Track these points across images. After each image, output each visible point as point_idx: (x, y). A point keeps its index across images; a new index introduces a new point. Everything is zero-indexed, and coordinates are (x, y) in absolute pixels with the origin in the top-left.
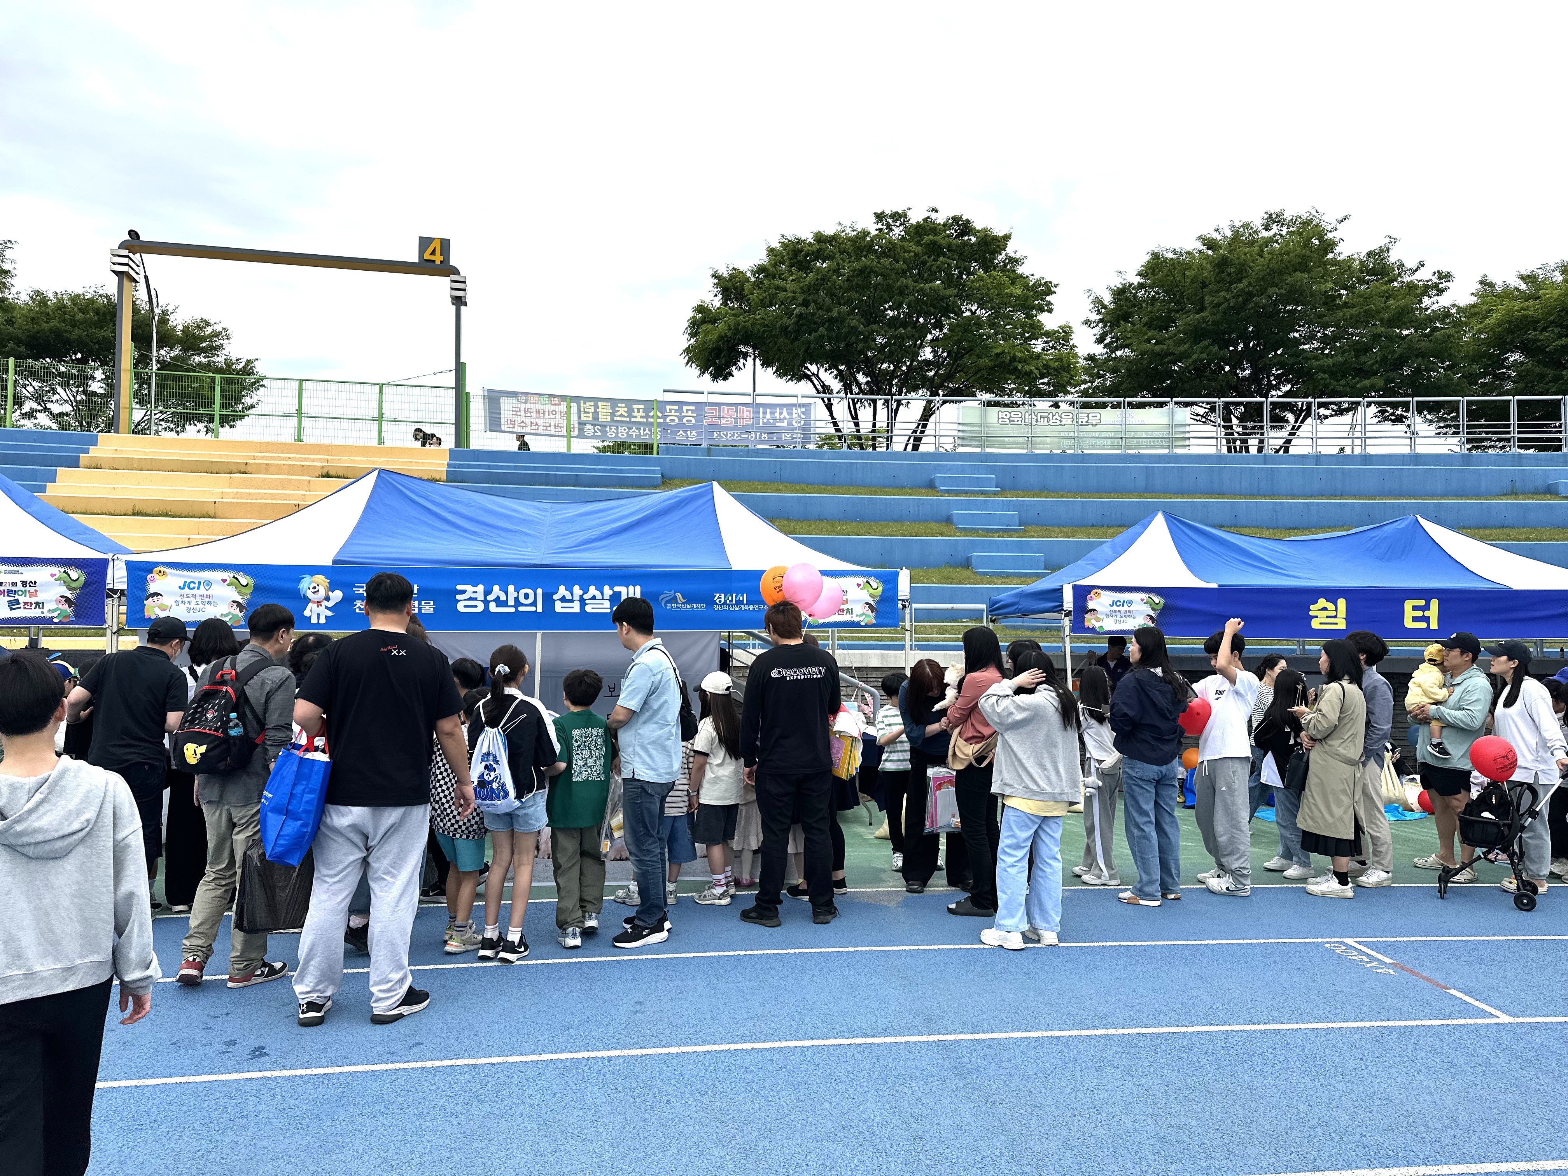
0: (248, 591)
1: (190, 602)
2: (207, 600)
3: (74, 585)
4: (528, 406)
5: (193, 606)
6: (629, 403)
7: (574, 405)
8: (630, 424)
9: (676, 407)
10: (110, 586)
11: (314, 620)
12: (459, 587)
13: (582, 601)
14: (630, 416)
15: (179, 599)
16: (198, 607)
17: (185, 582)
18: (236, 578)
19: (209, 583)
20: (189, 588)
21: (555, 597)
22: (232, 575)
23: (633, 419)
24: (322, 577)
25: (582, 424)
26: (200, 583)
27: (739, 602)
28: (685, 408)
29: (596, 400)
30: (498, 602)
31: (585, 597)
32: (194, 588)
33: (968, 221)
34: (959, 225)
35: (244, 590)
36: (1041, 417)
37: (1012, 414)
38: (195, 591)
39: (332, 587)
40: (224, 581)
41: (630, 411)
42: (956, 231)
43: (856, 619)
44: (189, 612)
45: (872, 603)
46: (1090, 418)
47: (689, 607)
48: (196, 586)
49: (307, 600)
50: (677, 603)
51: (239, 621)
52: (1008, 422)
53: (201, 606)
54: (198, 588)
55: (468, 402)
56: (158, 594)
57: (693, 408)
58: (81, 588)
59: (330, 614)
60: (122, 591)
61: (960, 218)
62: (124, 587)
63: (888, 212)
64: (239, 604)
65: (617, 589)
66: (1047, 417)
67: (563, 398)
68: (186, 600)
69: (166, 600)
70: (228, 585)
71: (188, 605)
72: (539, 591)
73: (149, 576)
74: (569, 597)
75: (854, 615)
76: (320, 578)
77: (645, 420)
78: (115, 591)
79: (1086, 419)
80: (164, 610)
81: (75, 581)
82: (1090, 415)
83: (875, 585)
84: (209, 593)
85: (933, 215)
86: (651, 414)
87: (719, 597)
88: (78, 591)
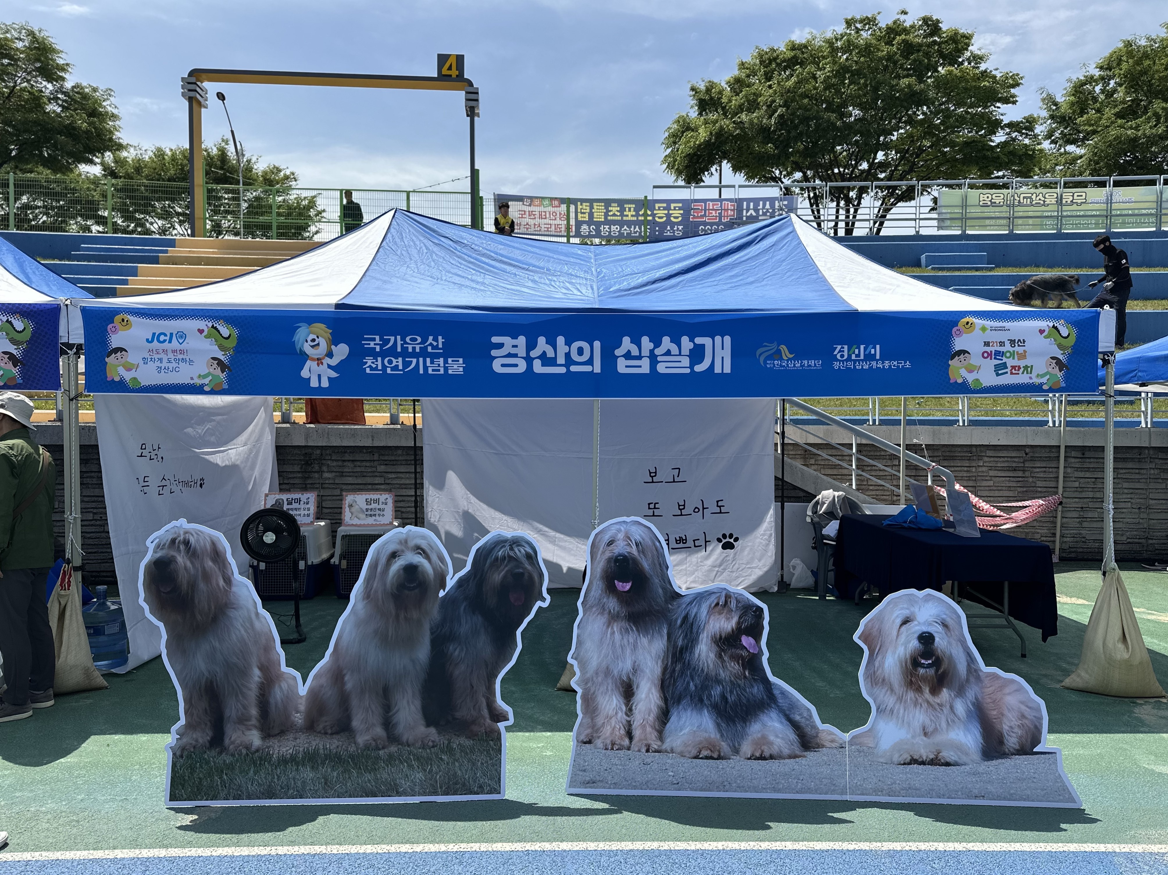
0: (232, 343)
1: (161, 360)
2: (181, 357)
3: (18, 337)
4: (532, 208)
5: (165, 364)
6: (621, 203)
7: (572, 208)
8: (621, 223)
9: (665, 205)
10: (64, 340)
11: (314, 384)
12: (495, 340)
13: (653, 358)
14: (622, 215)
15: (147, 355)
16: (171, 366)
17: (154, 334)
18: (216, 328)
19: (182, 336)
20: (159, 341)
21: (617, 352)
22: (210, 324)
23: (625, 218)
24: (322, 326)
25: (579, 224)
26: (171, 334)
27: (870, 357)
28: (673, 206)
29: (591, 202)
30: (543, 358)
31: (657, 352)
32: (165, 341)
33: (938, 21)
34: (928, 26)
35: (227, 344)
36: (1024, 198)
37: (994, 196)
38: (166, 345)
39: (335, 341)
40: (201, 331)
41: (622, 211)
42: (925, 31)
43: (1037, 381)
44: (160, 372)
45: (1061, 357)
46: (1075, 197)
47: (798, 365)
48: (168, 338)
49: (304, 357)
50: (781, 359)
51: (221, 383)
52: (989, 203)
53: (174, 365)
54: (170, 342)
55: (482, 205)
56: (121, 350)
57: (680, 205)
58: (29, 342)
59: (334, 374)
60: (79, 347)
61: (930, 19)
62: (82, 341)
63: (858, 17)
64: (220, 363)
65: (699, 340)
66: (1030, 198)
67: (562, 201)
68: (156, 356)
69: (132, 358)
70: (206, 337)
71: (158, 364)
72: (597, 344)
73: (110, 326)
74: (635, 352)
75: (1033, 375)
76: (320, 327)
77: (635, 219)
78: (70, 346)
79: (1071, 198)
80: (129, 370)
81: (18, 332)
82: (1076, 195)
83: (1064, 332)
84: (182, 347)
85: (902, 17)
86: (641, 213)
87: (841, 351)
88: (24, 347)
